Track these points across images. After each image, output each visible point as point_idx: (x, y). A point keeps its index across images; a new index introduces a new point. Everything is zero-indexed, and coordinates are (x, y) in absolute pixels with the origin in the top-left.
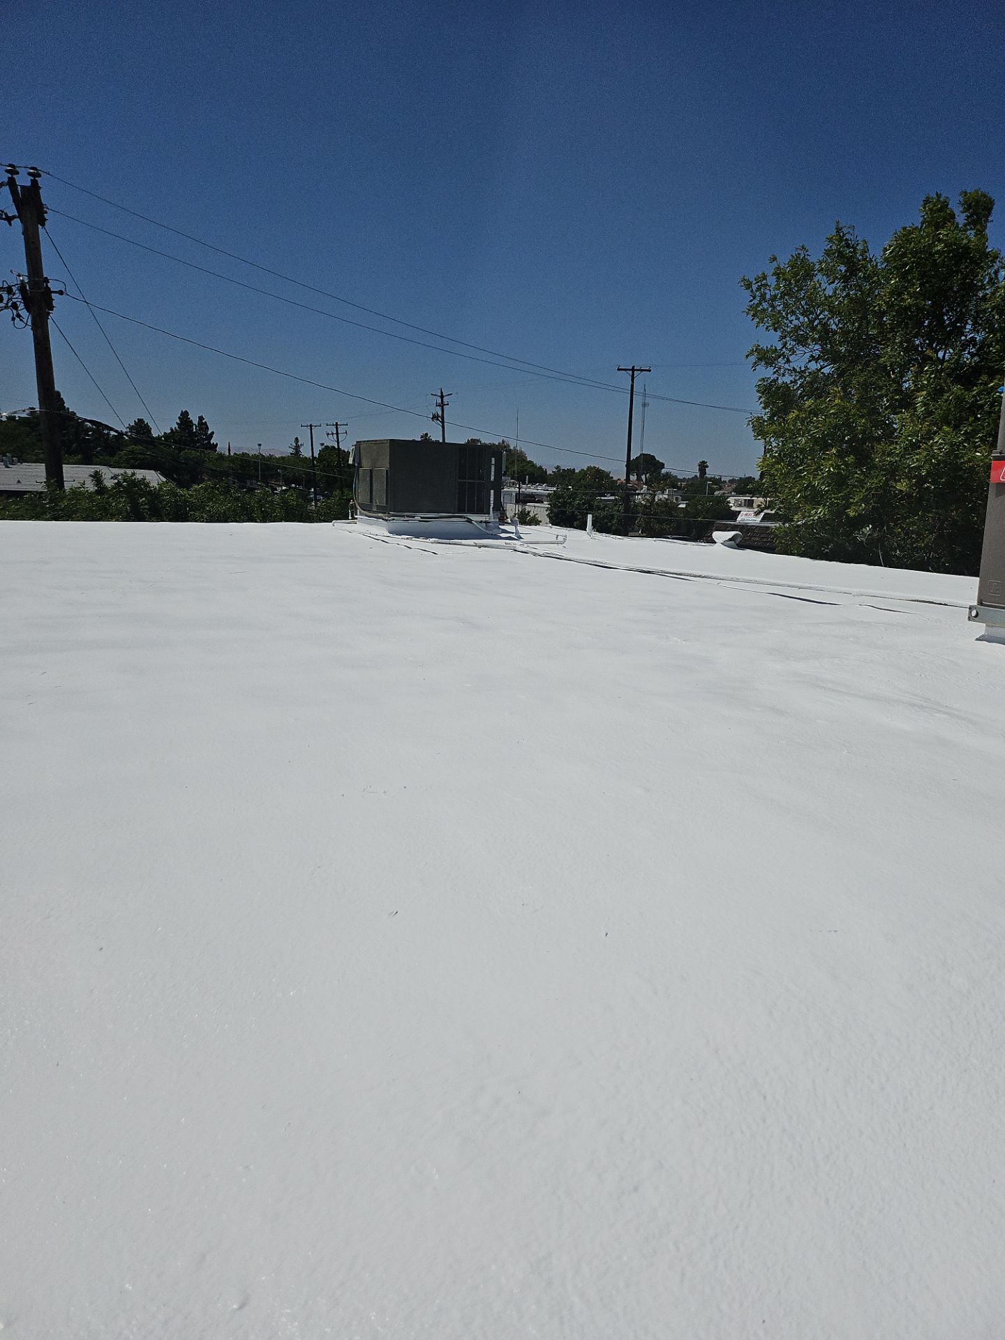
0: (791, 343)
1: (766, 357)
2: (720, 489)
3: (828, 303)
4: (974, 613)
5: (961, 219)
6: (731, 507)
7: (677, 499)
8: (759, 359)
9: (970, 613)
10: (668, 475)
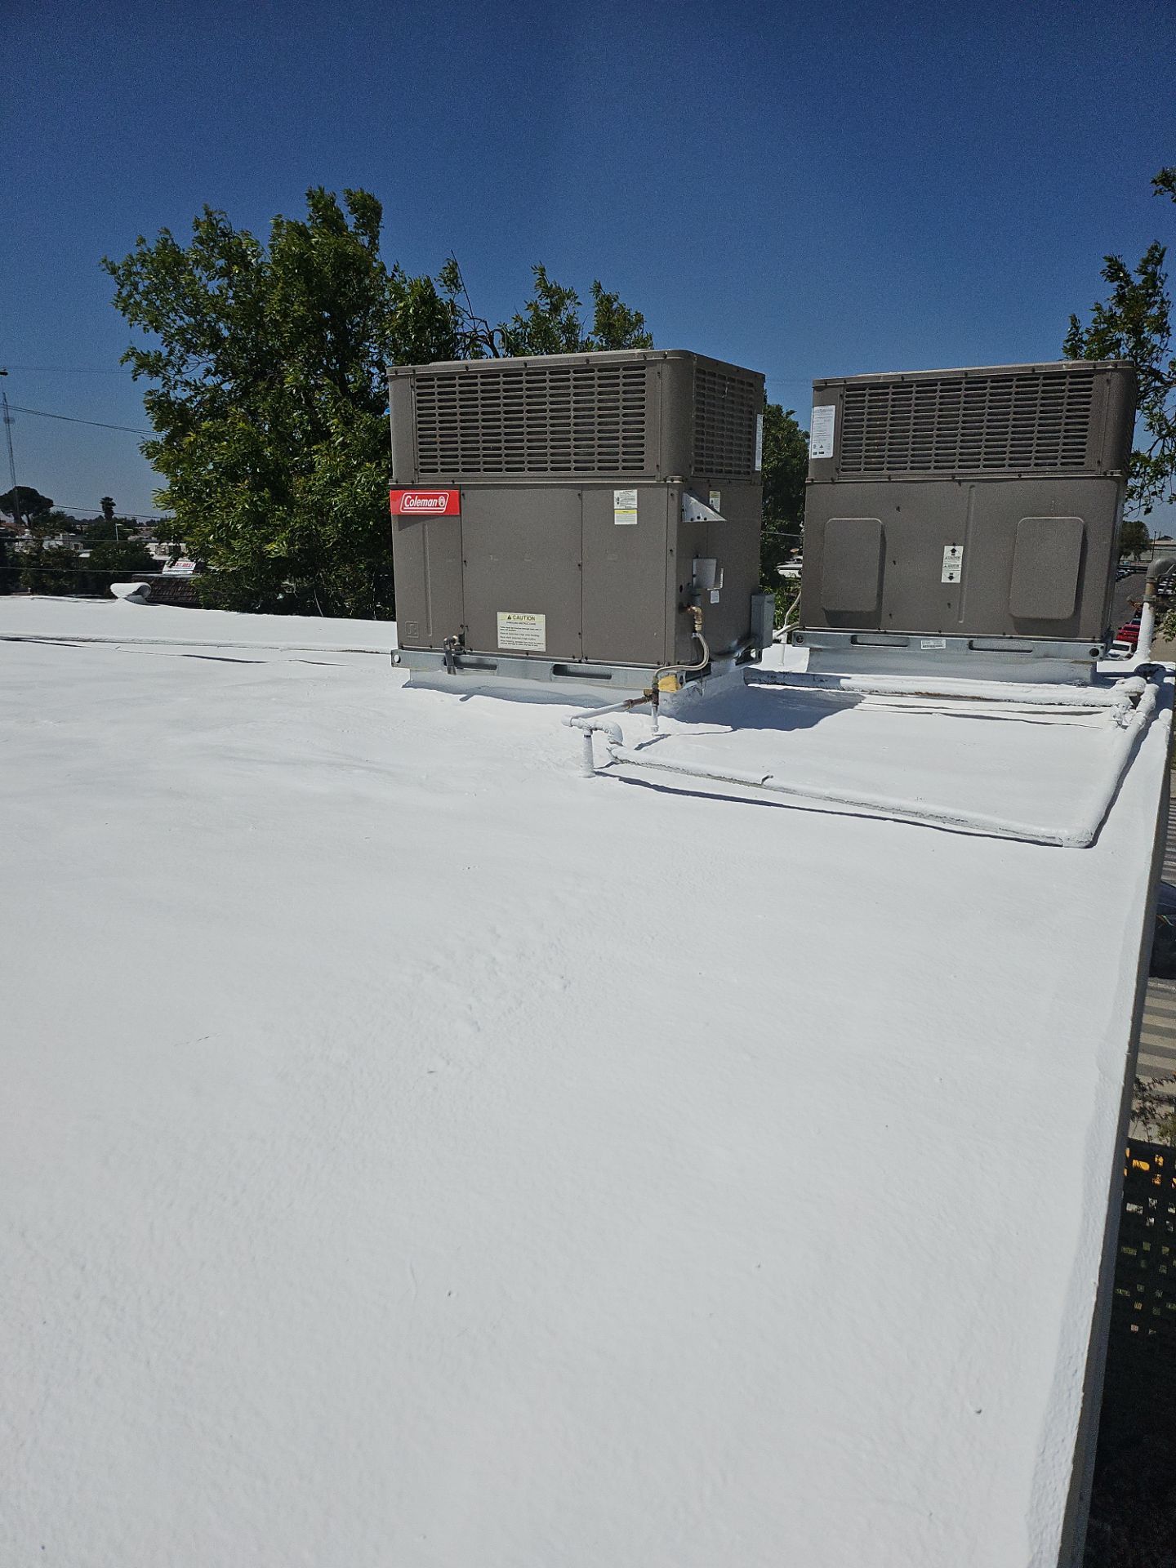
0: (178, 348)
1: (149, 365)
2: (136, 532)
3: (216, 303)
4: (396, 658)
5: (350, 221)
6: (153, 555)
7: (77, 547)
8: (139, 366)
9: (393, 658)
10: (60, 515)
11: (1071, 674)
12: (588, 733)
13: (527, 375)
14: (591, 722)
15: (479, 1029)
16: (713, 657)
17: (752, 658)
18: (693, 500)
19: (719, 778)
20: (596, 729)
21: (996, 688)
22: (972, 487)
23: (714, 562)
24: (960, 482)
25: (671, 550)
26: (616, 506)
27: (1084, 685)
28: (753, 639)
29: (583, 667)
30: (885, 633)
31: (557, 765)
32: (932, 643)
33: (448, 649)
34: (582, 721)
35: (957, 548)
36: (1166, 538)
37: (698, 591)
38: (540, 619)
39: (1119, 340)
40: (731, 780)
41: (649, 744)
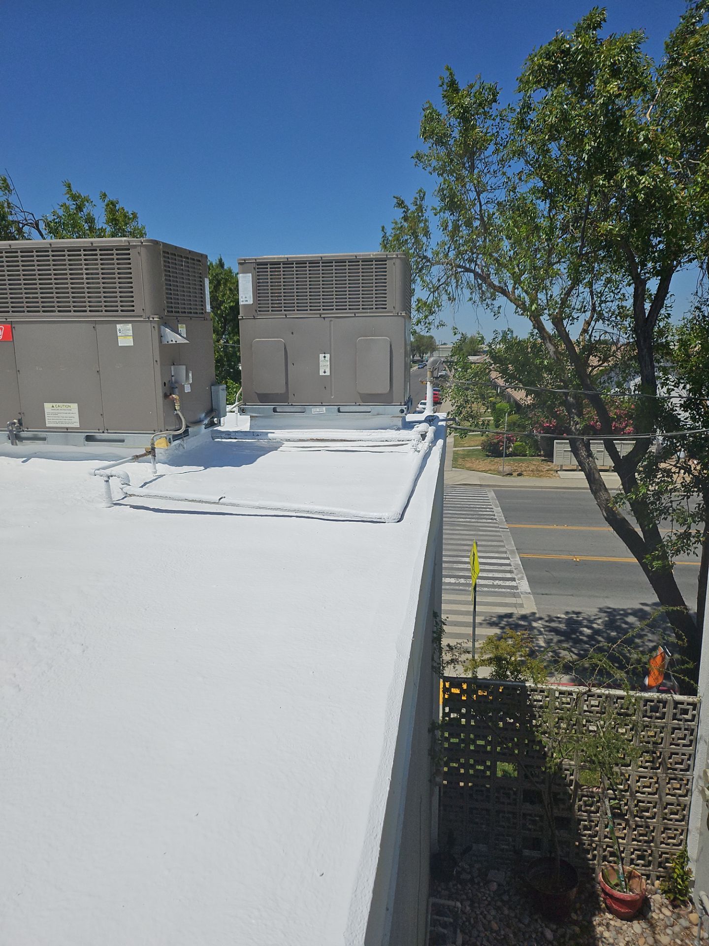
11: (392, 424)
12: (106, 479)
13: (52, 251)
14: (108, 472)
15: (20, 690)
16: (189, 425)
17: (216, 424)
18: (168, 330)
19: (192, 501)
20: (112, 476)
21: (354, 434)
22: (331, 321)
23: (184, 367)
24: (324, 318)
25: (156, 361)
26: (119, 334)
27: (399, 429)
28: (214, 413)
29: (105, 436)
30: (292, 405)
31: (88, 501)
32: (318, 410)
33: (11, 428)
34: (102, 472)
35: (326, 355)
36: (445, 344)
37: (177, 385)
38: (74, 407)
39: (406, 240)
40: (200, 501)
41: (151, 482)
